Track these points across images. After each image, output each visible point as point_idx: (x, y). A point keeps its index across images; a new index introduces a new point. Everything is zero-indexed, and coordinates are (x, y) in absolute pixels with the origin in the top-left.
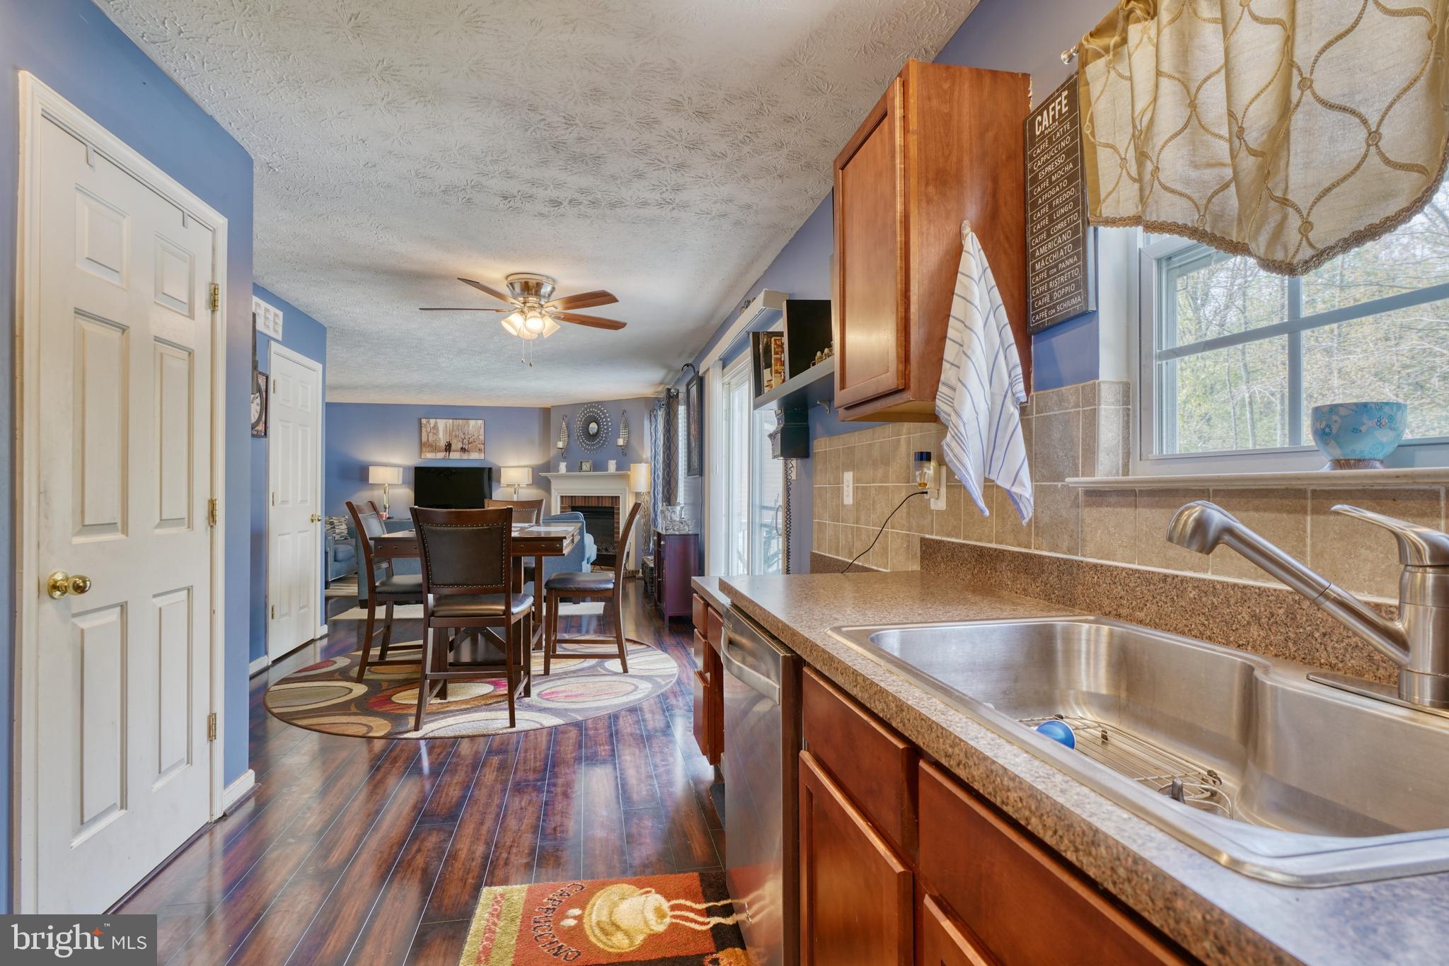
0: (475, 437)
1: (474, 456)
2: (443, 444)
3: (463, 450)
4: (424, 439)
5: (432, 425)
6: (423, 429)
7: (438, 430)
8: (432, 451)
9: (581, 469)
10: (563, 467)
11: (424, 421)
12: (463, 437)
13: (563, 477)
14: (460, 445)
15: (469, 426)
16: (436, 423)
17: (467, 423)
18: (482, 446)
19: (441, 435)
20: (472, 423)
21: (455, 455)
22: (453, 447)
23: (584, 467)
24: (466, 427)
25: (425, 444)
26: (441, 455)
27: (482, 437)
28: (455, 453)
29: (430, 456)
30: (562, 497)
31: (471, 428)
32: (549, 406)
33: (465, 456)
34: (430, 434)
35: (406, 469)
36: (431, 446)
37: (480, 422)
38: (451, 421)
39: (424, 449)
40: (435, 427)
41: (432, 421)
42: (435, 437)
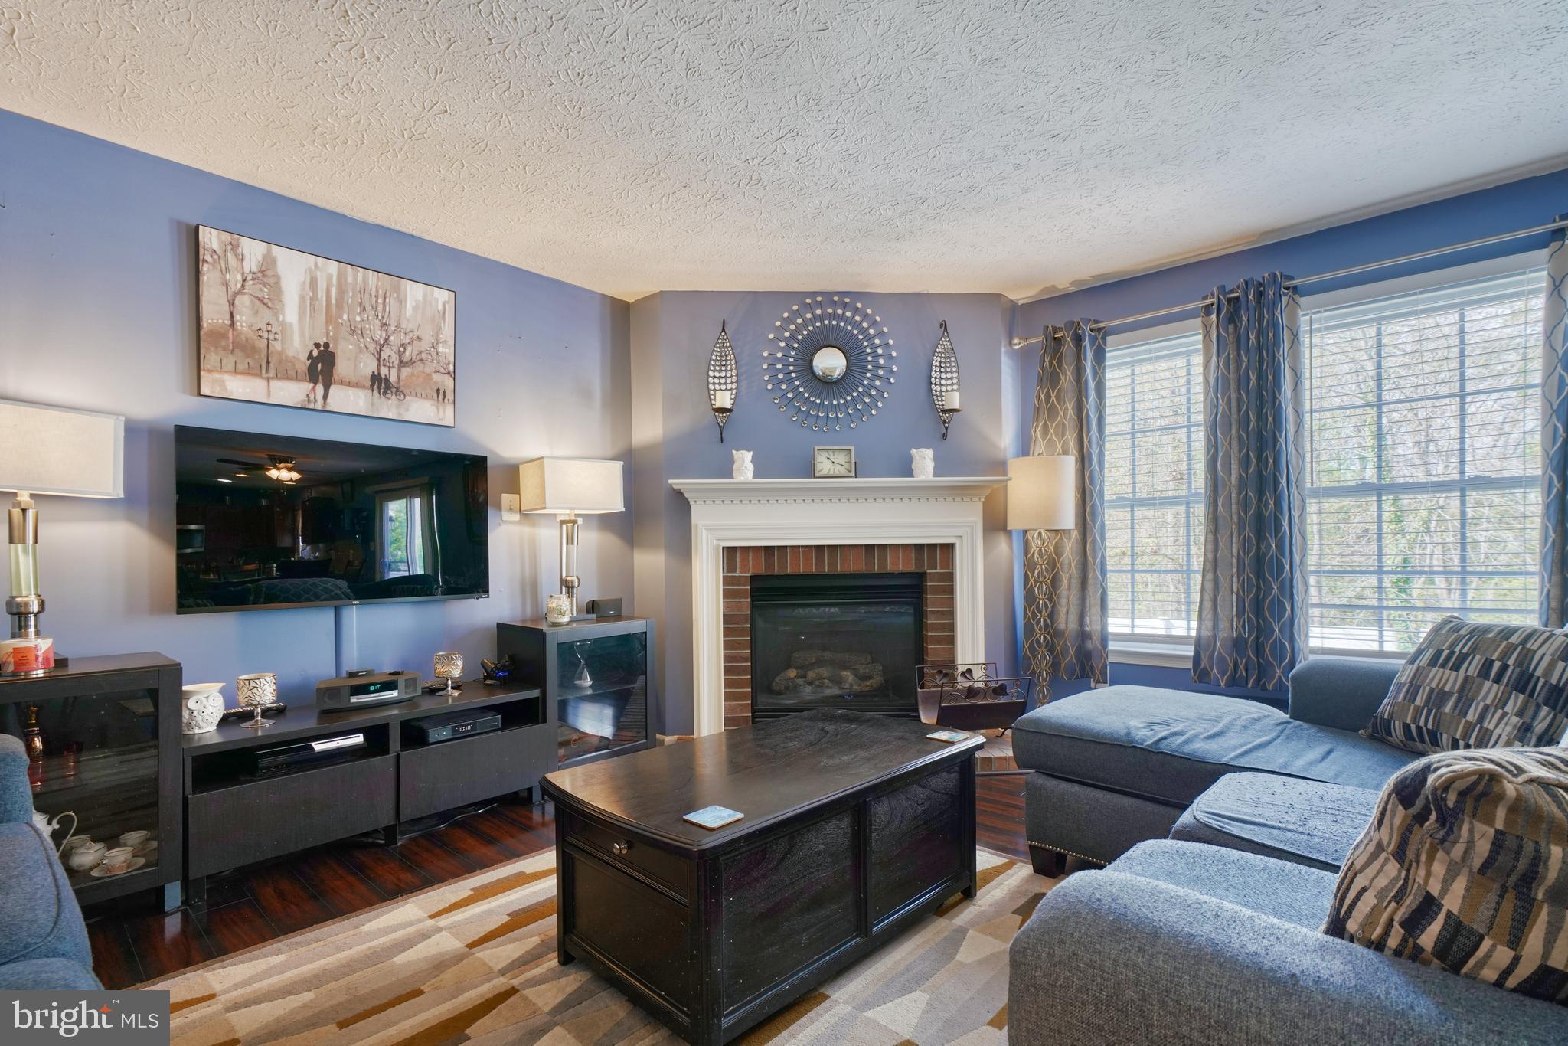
0: (425, 345)
1: (421, 410)
2: (298, 347)
3: (379, 383)
4: (213, 312)
5: (251, 265)
6: (209, 276)
7: (276, 289)
8: (250, 372)
9: (808, 469)
10: (744, 463)
11: (210, 238)
12: (379, 335)
13: (745, 492)
14: (368, 366)
15: (401, 302)
16: (268, 263)
17: (397, 289)
18: (448, 382)
19: (291, 313)
20: (414, 292)
21: (347, 399)
22: (342, 368)
23: (824, 464)
24: (392, 302)
25: (218, 335)
26: (292, 392)
27: (446, 350)
28: (351, 391)
29: (240, 387)
30: (730, 552)
31: (408, 311)
32: (629, 290)
33: (388, 408)
34: (244, 301)
35: (133, 431)
36: (245, 348)
37: (442, 297)
38: (333, 267)
39: (211, 358)
40: (266, 274)
41: (253, 251)
42: (267, 315)
